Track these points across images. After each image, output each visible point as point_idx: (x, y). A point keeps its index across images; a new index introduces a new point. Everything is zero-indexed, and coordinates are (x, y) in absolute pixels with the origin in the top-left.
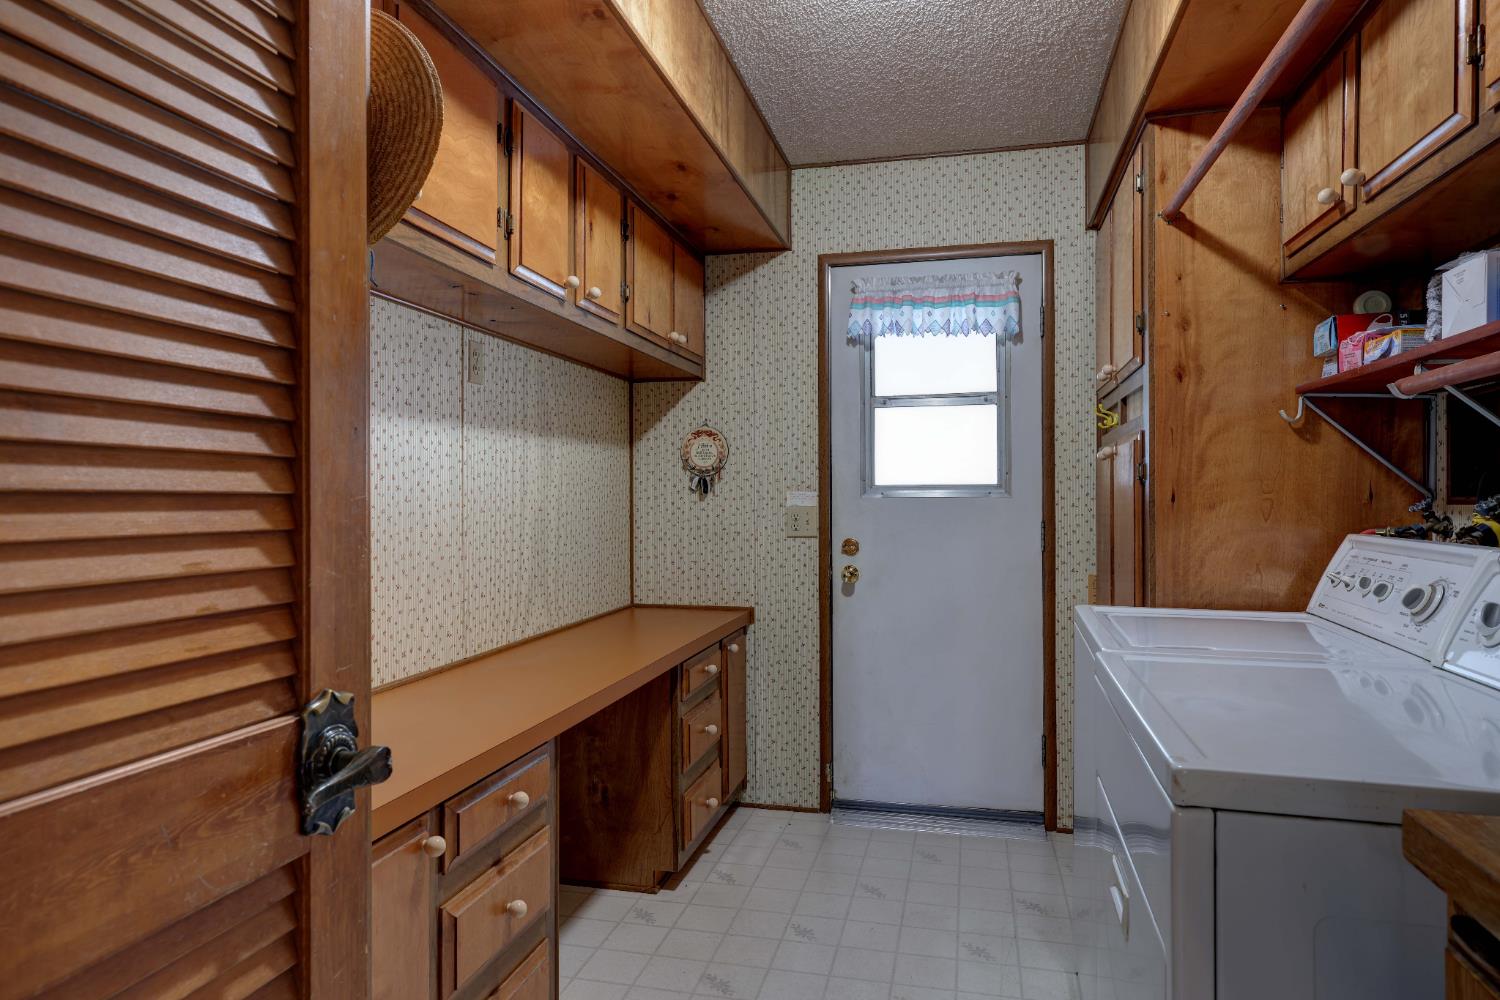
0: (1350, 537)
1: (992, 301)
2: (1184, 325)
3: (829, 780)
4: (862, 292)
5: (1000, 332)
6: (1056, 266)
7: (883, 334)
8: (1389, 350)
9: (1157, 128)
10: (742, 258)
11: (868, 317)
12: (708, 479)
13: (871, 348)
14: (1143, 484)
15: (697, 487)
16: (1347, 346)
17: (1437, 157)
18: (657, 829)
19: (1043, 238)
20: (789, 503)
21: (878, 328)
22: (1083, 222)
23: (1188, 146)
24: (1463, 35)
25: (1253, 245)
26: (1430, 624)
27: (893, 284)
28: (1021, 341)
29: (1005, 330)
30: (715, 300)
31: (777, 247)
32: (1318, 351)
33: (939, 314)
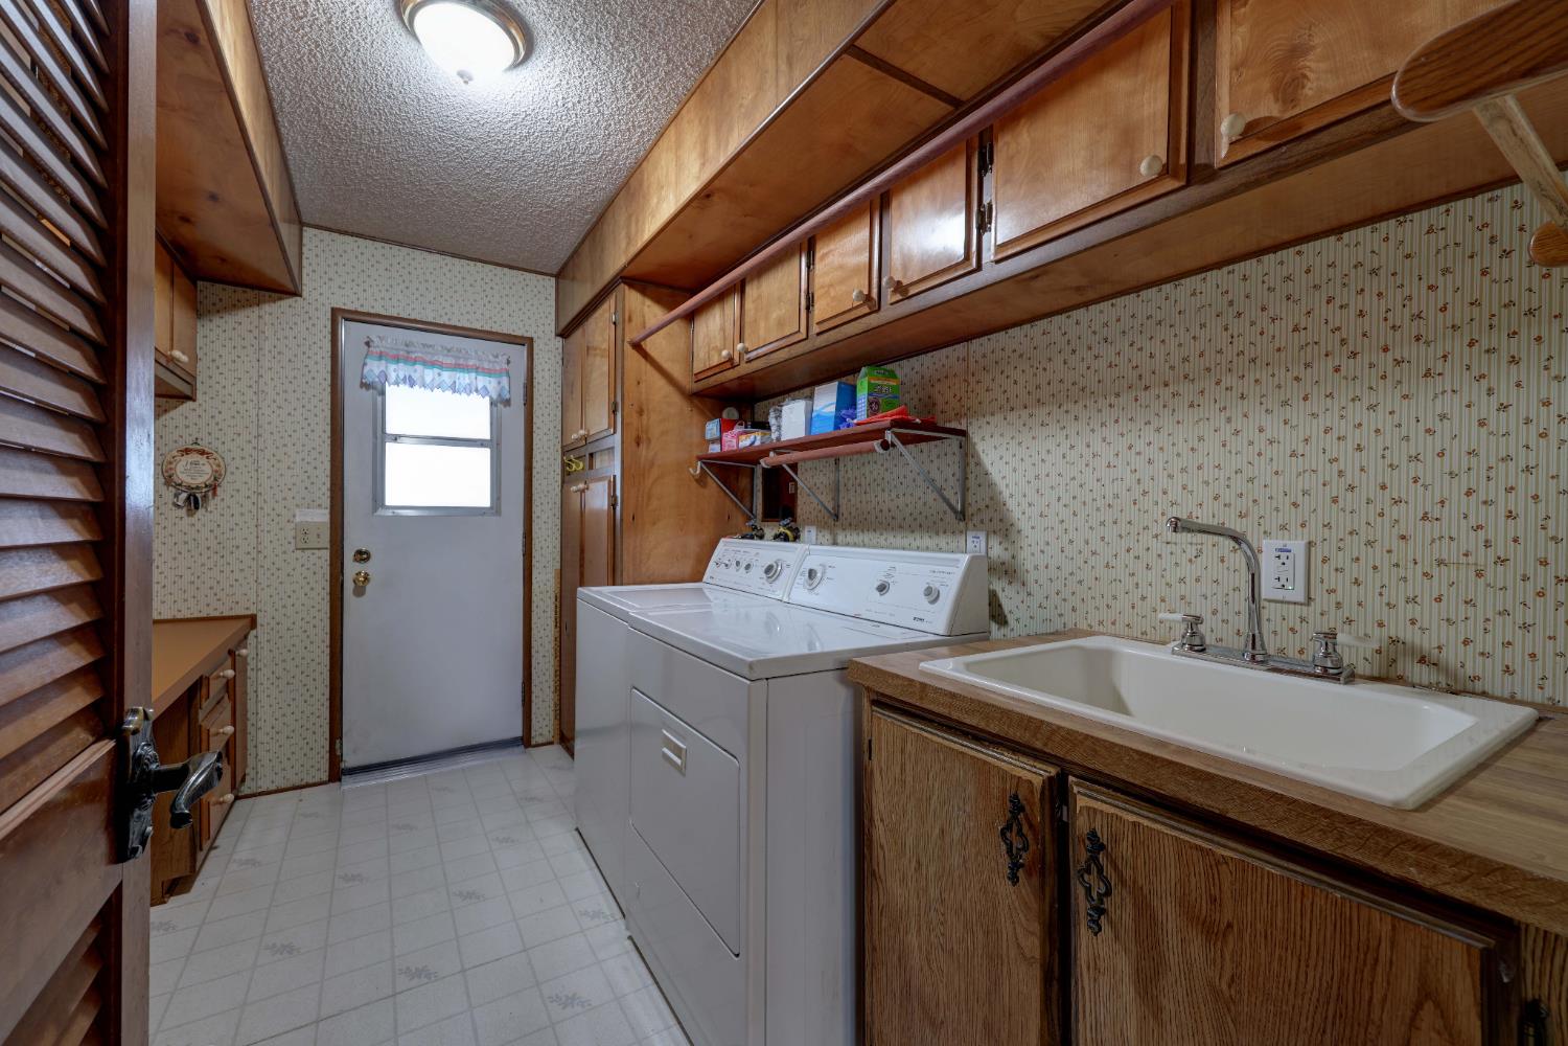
0: (723, 539)
1: (489, 373)
2: (641, 412)
3: (338, 753)
4: (378, 347)
5: (495, 397)
6: (535, 357)
7: (397, 383)
8: (753, 443)
9: (626, 287)
10: (244, 292)
11: (383, 368)
12: (199, 496)
13: (383, 393)
14: (614, 509)
15: (184, 502)
16: (728, 437)
17: (786, 349)
18: (167, 838)
19: (526, 335)
20: (298, 519)
21: (393, 376)
22: (553, 330)
23: (644, 304)
24: (803, 294)
25: (676, 371)
26: (777, 582)
27: (407, 345)
28: (509, 405)
29: (500, 395)
30: (208, 325)
31: (287, 290)
32: (708, 437)
33: (446, 376)
